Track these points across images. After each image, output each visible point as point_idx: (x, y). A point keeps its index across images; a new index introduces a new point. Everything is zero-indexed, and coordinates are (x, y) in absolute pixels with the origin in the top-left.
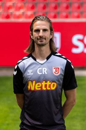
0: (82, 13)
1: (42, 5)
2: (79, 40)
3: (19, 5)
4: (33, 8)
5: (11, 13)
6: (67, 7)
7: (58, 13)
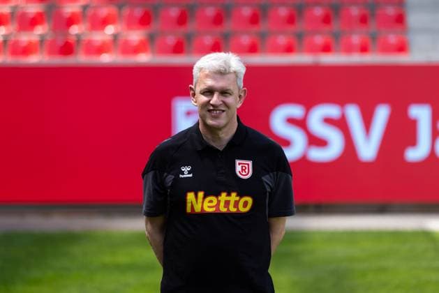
0: (299, 37)
1: (174, 12)
2: (291, 121)
3: (104, 11)
4: (145, 21)
5: (77, 35)
6: (254, 20)
7: (226, 36)
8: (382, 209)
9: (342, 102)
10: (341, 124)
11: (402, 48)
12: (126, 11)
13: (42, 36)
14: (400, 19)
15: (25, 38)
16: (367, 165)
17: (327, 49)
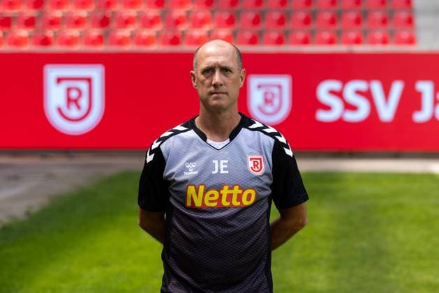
0: (339, 33)
1: (251, 16)
2: (332, 92)
3: (201, 14)
4: (230, 21)
5: (183, 32)
6: (307, 21)
7: (287, 33)
8: (397, 156)
9: (368, 78)
10: (368, 95)
11: (411, 41)
12: (217, 14)
13: (158, 32)
14: (410, 21)
15: (146, 33)
16: (386, 124)
17: (358, 41)
